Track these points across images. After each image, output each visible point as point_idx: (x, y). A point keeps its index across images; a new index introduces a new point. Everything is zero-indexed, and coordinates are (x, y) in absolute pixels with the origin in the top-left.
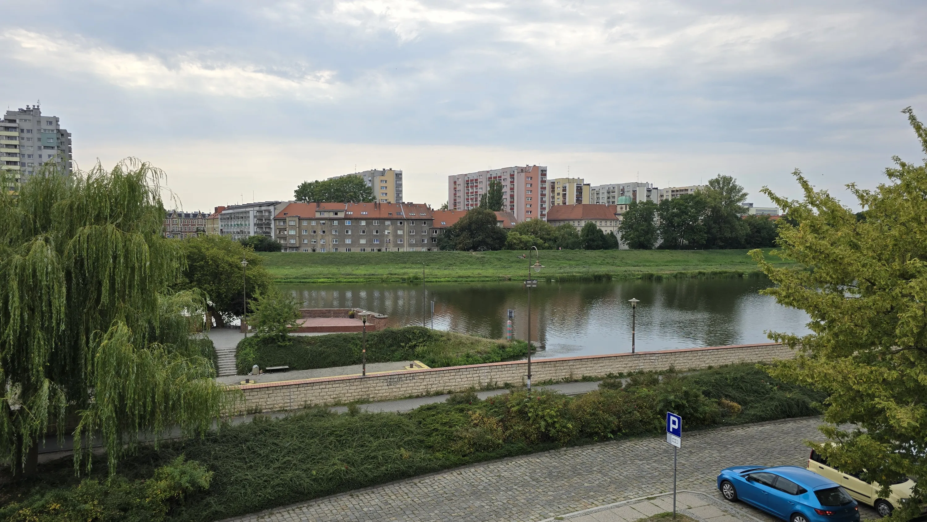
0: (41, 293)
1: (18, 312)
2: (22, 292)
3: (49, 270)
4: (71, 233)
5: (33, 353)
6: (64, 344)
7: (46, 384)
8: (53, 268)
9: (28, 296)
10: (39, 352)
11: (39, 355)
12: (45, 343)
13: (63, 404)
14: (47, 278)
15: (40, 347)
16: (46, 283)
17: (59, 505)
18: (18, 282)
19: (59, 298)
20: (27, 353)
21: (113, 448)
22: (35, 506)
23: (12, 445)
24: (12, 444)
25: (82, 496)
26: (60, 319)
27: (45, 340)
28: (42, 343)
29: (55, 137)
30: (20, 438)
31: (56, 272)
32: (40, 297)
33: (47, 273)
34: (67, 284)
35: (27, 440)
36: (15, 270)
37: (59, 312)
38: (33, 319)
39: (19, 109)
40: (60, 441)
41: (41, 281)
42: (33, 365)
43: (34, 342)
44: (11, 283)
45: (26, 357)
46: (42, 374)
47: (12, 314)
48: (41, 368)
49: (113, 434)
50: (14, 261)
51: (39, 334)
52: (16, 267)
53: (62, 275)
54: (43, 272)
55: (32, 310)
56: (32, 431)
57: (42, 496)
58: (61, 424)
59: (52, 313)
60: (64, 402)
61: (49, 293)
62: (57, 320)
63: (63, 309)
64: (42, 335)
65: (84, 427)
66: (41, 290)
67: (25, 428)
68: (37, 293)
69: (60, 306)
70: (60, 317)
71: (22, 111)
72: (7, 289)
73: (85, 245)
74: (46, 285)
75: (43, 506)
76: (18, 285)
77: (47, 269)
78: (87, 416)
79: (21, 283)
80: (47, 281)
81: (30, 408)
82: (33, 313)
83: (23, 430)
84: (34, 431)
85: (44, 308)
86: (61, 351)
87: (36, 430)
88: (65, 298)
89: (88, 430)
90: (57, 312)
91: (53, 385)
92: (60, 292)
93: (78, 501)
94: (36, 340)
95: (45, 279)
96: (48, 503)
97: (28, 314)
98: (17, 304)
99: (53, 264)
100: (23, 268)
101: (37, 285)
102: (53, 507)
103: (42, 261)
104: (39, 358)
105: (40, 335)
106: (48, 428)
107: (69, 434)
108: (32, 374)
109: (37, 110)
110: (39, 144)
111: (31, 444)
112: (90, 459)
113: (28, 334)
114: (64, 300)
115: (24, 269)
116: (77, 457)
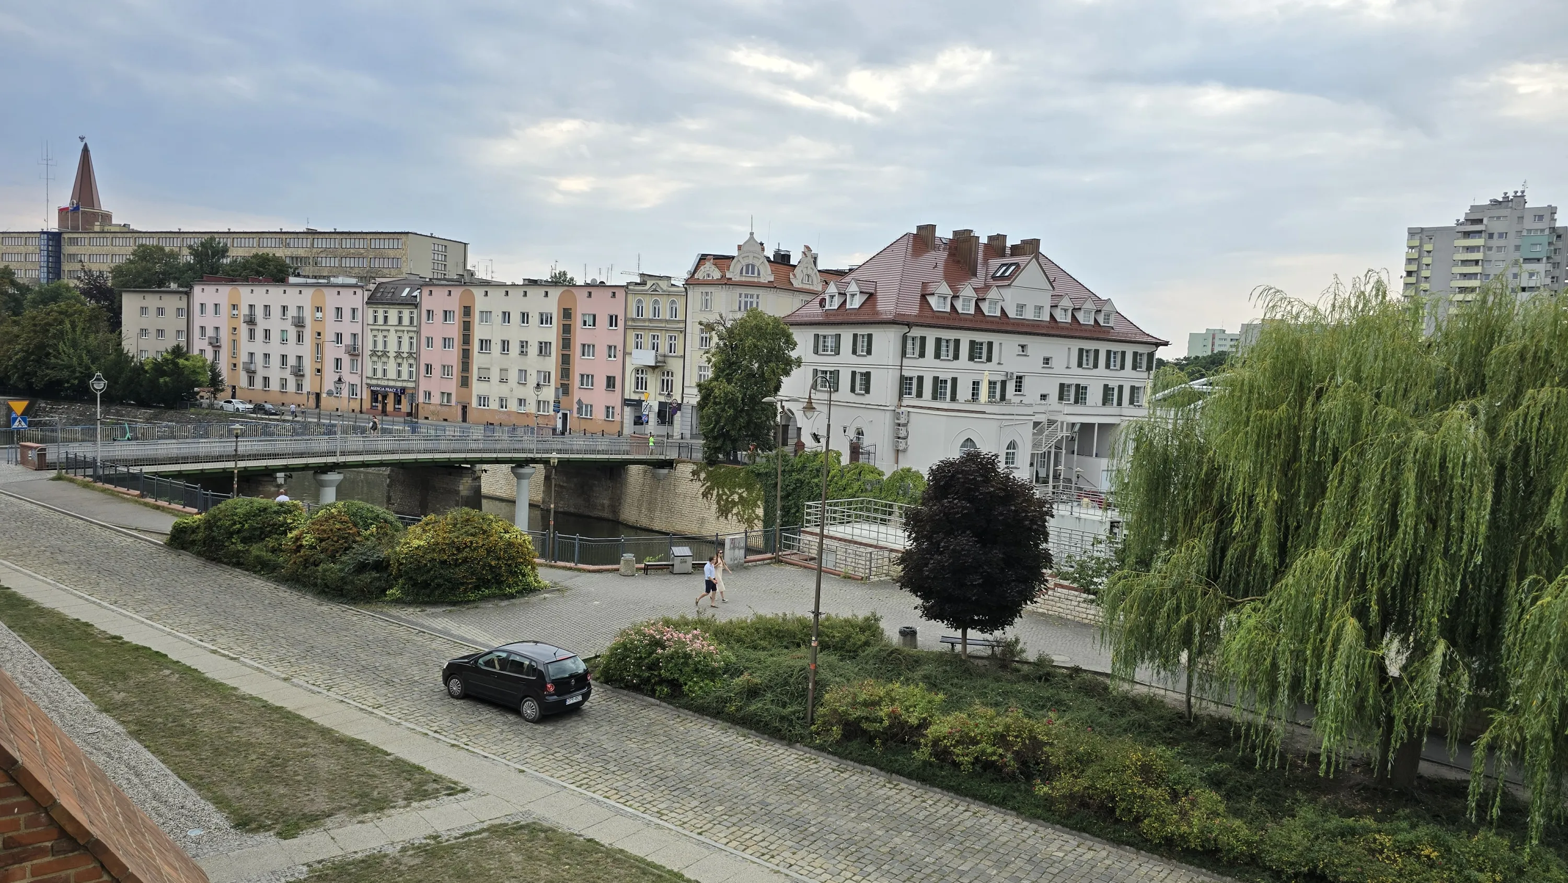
0: (1451, 497)
1: (1411, 522)
2: (1421, 491)
3: (1468, 460)
4: (1515, 400)
5: (1426, 592)
6: (1479, 590)
7: (1441, 648)
8: (1474, 459)
9: (1430, 499)
10: (1436, 592)
11: (1434, 598)
12: (1446, 580)
13: (1465, 689)
14: (1462, 475)
15: (1437, 584)
16: (1460, 481)
17: (1436, 853)
18: (1417, 474)
19: (1479, 508)
20: (1416, 590)
21: (1541, 794)
22: (1399, 837)
23: (1379, 728)
24: (1379, 726)
25: (1477, 856)
26: (1476, 545)
27: (1446, 575)
28: (1442, 579)
29: (1545, 241)
30: (1390, 720)
31: (1478, 464)
32: (1449, 505)
33: (1464, 464)
34: (1495, 487)
35: (1399, 727)
36: (1415, 455)
37: (1475, 534)
38: (1433, 537)
39: (1491, 201)
40: (1450, 749)
41: (1452, 477)
42: (1423, 612)
43: (1429, 575)
44: (1407, 474)
45: (1415, 596)
46: (1435, 630)
47: (1402, 524)
48: (1435, 620)
49: (1544, 770)
50: (1415, 438)
51: (1439, 563)
52: (1416, 450)
53: (1488, 470)
54: (1458, 464)
55: (1433, 522)
56: (1409, 716)
57: (1413, 826)
58: (1457, 723)
59: (1463, 533)
60: (1467, 686)
61: (1463, 497)
62: (1470, 545)
63: (1483, 529)
64: (1443, 565)
65: (1495, 739)
66: (1451, 492)
67: (1400, 708)
68: (1445, 495)
69: (1478, 524)
70: (1476, 541)
71: (1496, 203)
72: (1399, 484)
73: (1536, 423)
74: (1461, 485)
75: (1411, 842)
76: (1417, 478)
77: (1465, 458)
78: (1501, 724)
79: (1422, 475)
80: (1463, 479)
81: (1412, 680)
82: (1435, 528)
83: (1395, 710)
84: (1412, 717)
85: (1453, 523)
86: (1472, 598)
87: (1416, 717)
88: (1488, 510)
89: (1500, 748)
90: (1473, 532)
91: (1453, 652)
92: (1481, 499)
93: (1468, 861)
94: (1433, 572)
95: (1459, 474)
96: (1419, 841)
97: (1426, 529)
98: (1411, 509)
99: (1476, 450)
100: (1428, 452)
101: (1445, 482)
102: (1426, 852)
103: (1458, 443)
104: (1435, 603)
105: (1440, 566)
106: (1435, 721)
107: (1466, 742)
108: (1421, 626)
109: (1520, 198)
110: (1517, 255)
111: (1405, 736)
112: (1498, 799)
113: (1421, 560)
114: (1486, 514)
115: (1429, 454)
116: (1475, 787)
